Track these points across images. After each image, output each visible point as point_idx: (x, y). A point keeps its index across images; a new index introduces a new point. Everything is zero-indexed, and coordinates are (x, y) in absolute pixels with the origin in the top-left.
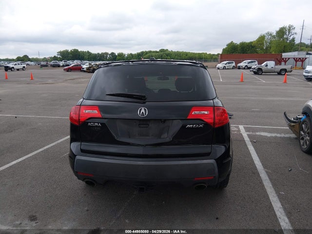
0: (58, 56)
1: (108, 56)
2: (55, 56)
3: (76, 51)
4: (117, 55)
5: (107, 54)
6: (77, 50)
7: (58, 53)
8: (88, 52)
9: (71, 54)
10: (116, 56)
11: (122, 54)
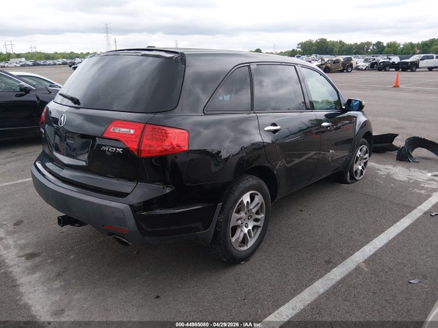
0: (298, 50)
1: (371, 48)
2: (293, 50)
3: (323, 41)
4: (385, 45)
5: (369, 44)
6: (325, 40)
7: (298, 45)
8: (341, 41)
9: (316, 45)
10: (384, 47)
11: (395, 43)
